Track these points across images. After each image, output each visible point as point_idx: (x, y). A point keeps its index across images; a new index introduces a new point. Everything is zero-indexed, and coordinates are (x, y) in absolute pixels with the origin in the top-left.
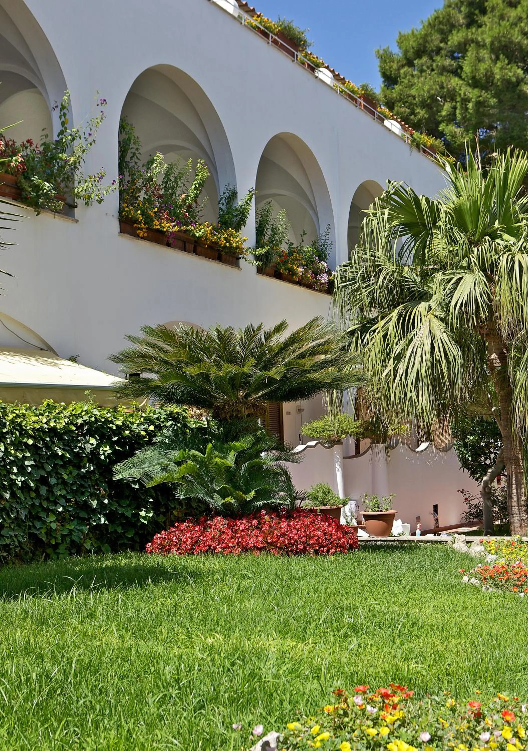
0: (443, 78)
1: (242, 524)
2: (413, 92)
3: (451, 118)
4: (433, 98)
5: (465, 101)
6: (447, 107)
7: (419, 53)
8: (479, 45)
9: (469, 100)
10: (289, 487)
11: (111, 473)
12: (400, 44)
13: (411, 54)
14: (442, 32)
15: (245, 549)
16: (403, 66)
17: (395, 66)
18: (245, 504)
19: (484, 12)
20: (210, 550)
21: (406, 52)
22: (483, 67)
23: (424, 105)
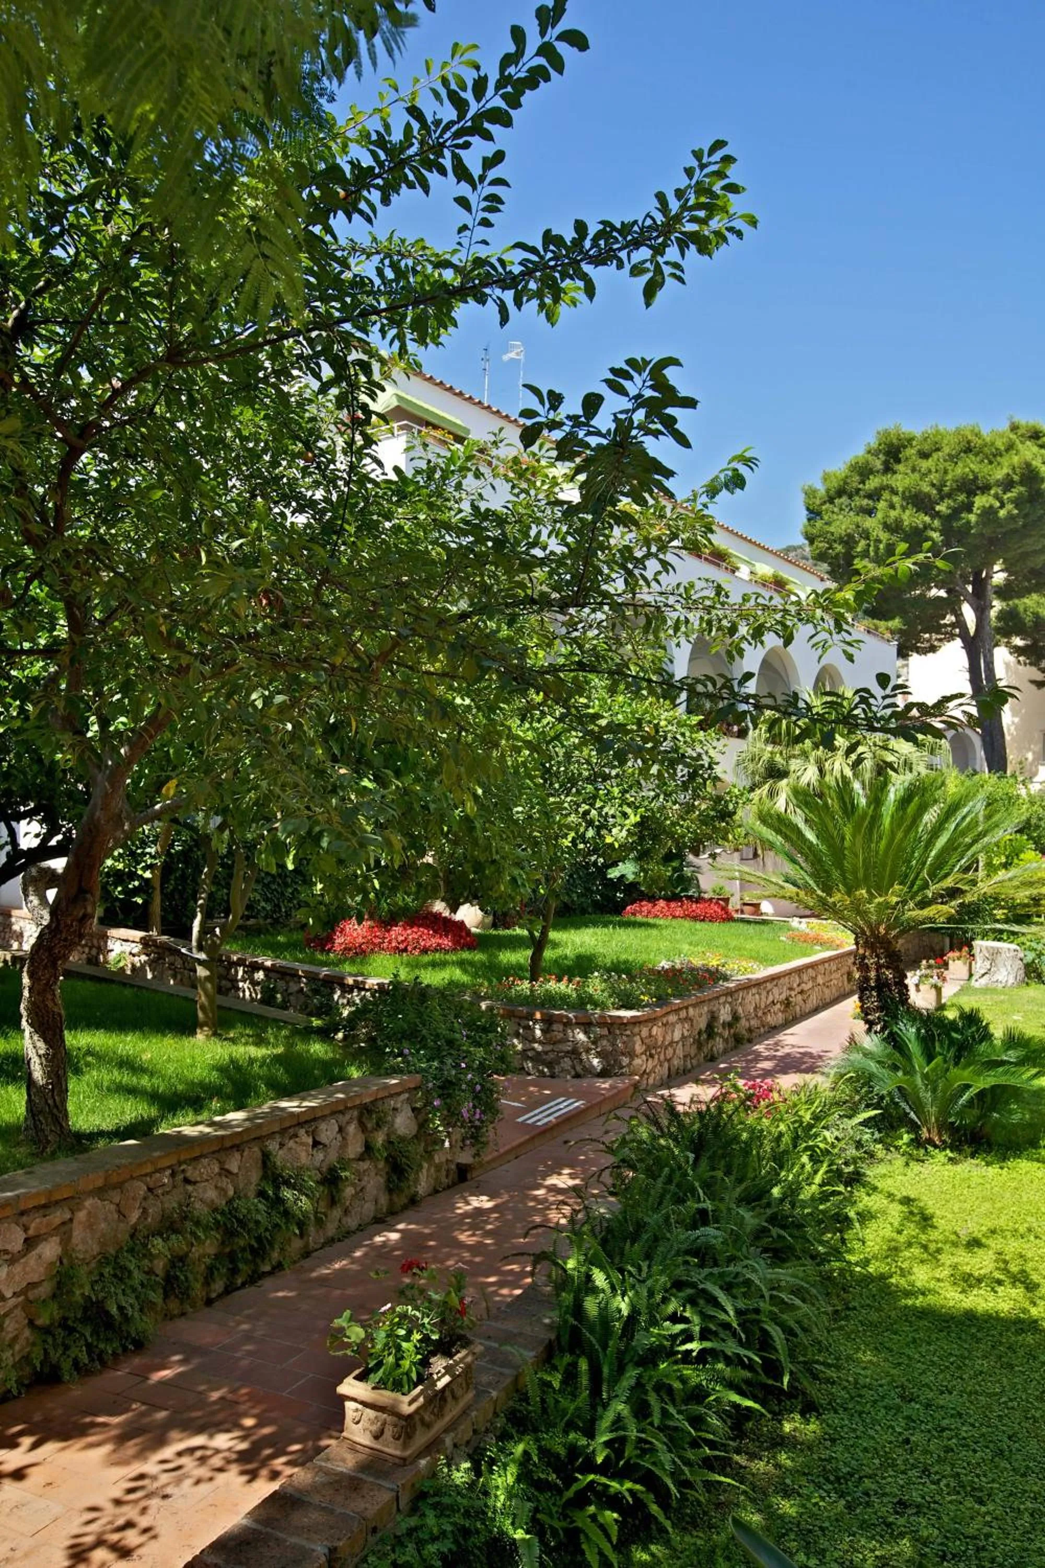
0: (859, 519)
1: (673, 905)
2: (832, 529)
3: (865, 554)
4: (850, 536)
5: (878, 541)
6: (862, 544)
7: (840, 492)
8: (894, 492)
9: (880, 541)
10: (698, 886)
11: (605, 874)
12: (825, 479)
13: (832, 492)
14: (861, 474)
15: (674, 917)
16: (824, 503)
17: (818, 502)
18: (674, 894)
19: (898, 461)
20: (656, 916)
21: (828, 491)
22: (893, 514)
23: (841, 540)
